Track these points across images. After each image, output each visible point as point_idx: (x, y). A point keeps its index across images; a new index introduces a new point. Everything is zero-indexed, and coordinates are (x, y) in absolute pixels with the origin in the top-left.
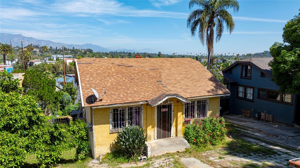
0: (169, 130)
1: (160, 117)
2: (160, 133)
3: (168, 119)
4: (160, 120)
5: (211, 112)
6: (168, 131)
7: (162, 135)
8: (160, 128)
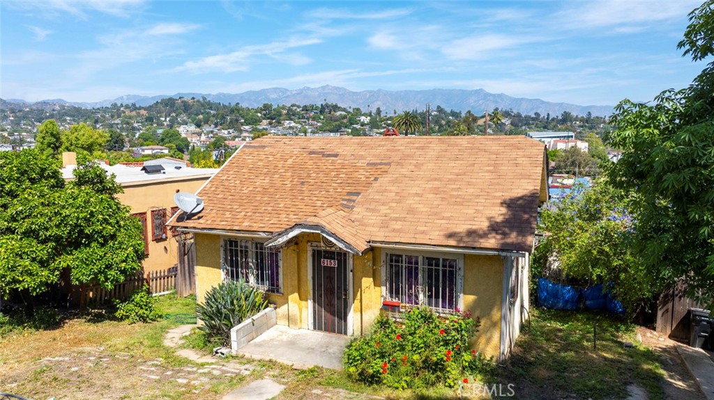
0: (343, 316)
1: (319, 279)
2: (320, 317)
3: (339, 288)
4: (320, 286)
5: (471, 298)
6: (340, 318)
7: (325, 324)
8: (320, 305)
